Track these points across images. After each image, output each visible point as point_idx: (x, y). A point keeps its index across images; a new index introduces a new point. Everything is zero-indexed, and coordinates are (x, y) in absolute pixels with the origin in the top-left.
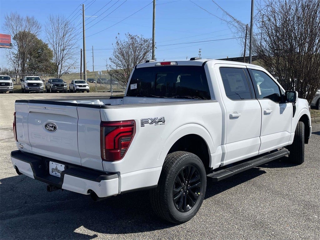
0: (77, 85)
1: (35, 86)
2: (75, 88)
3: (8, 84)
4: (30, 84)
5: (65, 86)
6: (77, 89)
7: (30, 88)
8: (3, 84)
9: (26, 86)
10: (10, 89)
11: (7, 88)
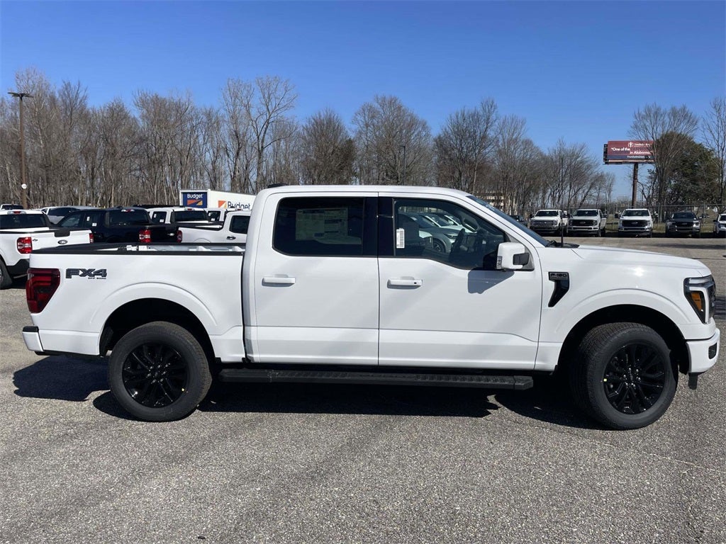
0: (723, 224)
1: (634, 226)
2: (718, 229)
3: (591, 222)
4: (625, 223)
5: (694, 226)
6: (720, 231)
7: (625, 229)
8: (581, 223)
9: (620, 225)
10: (593, 230)
11: (589, 228)
